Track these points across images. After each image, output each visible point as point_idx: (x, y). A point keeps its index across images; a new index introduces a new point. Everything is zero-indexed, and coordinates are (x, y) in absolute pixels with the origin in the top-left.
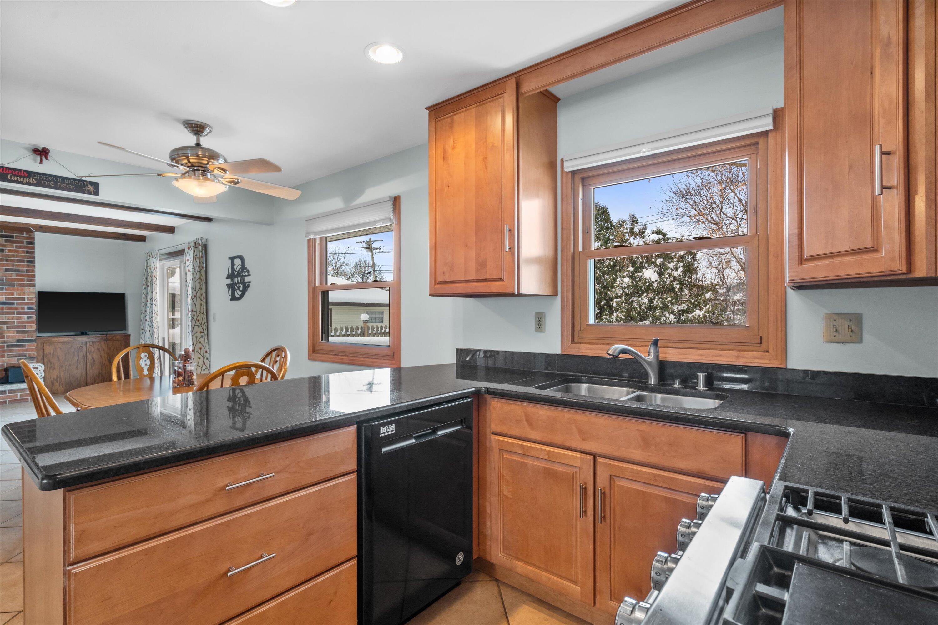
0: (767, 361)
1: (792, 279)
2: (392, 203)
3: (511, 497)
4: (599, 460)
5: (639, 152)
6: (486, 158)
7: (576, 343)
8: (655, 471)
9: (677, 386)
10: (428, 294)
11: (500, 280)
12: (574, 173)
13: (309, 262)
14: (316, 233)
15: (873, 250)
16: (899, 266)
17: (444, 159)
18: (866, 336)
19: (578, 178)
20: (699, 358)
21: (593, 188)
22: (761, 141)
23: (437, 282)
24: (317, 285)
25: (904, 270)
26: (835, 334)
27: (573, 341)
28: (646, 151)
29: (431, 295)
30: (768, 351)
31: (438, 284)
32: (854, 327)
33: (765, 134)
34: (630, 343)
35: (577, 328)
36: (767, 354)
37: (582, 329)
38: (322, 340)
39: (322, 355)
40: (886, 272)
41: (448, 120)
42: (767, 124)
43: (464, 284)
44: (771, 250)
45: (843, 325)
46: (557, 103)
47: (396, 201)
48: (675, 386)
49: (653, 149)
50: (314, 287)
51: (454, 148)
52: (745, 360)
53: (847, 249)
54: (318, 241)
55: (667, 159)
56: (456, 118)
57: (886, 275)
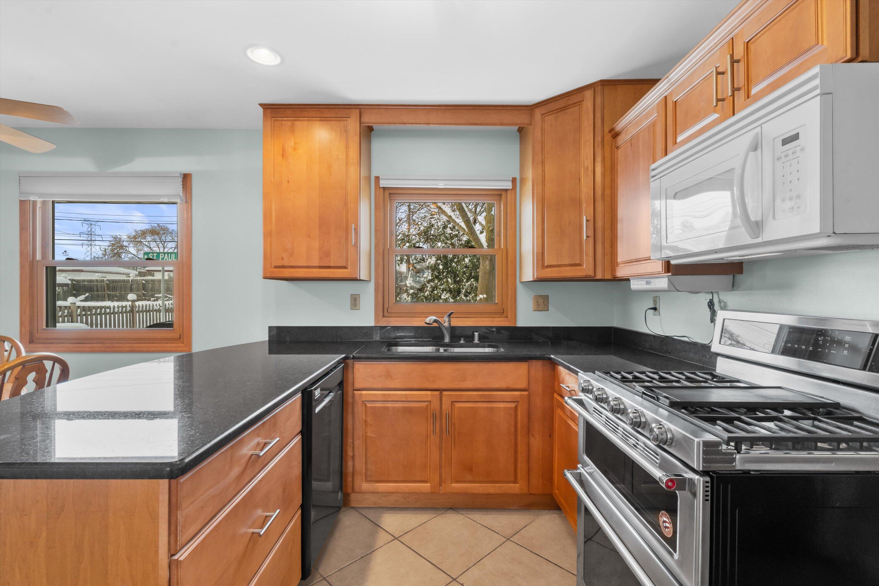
0: (507, 323)
1: (538, 276)
2: (182, 180)
3: (374, 436)
4: (444, 393)
5: (437, 185)
6: (330, 166)
7: (386, 317)
8: (480, 393)
9: (462, 342)
10: (261, 276)
11: (345, 267)
12: (384, 188)
13: (23, 228)
14: (40, 195)
15: (580, 265)
16: (591, 273)
17: (283, 156)
18: (550, 307)
19: (387, 193)
20: (471, 323)
21: (395, 202)
22: (504, 194)
23: (272, 267)
24: (38, 259)
25: (593, 275)
26: (538, 306)
27: (384, 316)
28: (441, 185)
29: (265, 278)
30: (507, 317)
31: (274, 268)
32: (546, 303)
33: (506, 190)
34: (438, 315)
35: (386, 306)
36: (507, 319)
37: (390, 306)
38: (47, 326)
39: (49, 345)
40: (586, 276)
41: (289, 123)
42: (508, 185)
43: (306, 270)
44: (509, 259)
45: (541, 301)
46: (371, 132)
47: (186, 178)
48: (461, 342)
49: (446, 185)
50: (33, 263)
51: (295, 149)
52: (496, 323)
53: (568, 263)
54: (39, 205)
55: (450, 192)
56: (297, 123)
57: (585, 277)
